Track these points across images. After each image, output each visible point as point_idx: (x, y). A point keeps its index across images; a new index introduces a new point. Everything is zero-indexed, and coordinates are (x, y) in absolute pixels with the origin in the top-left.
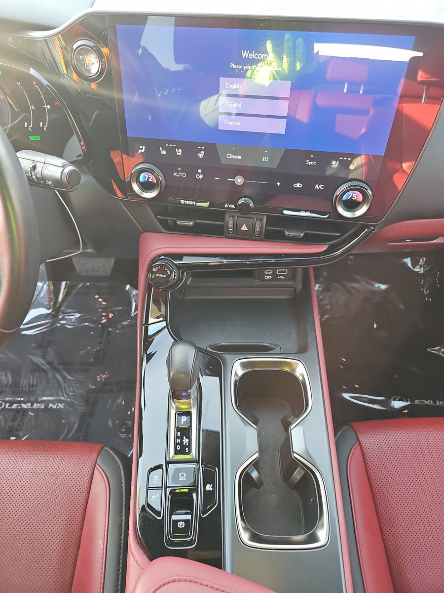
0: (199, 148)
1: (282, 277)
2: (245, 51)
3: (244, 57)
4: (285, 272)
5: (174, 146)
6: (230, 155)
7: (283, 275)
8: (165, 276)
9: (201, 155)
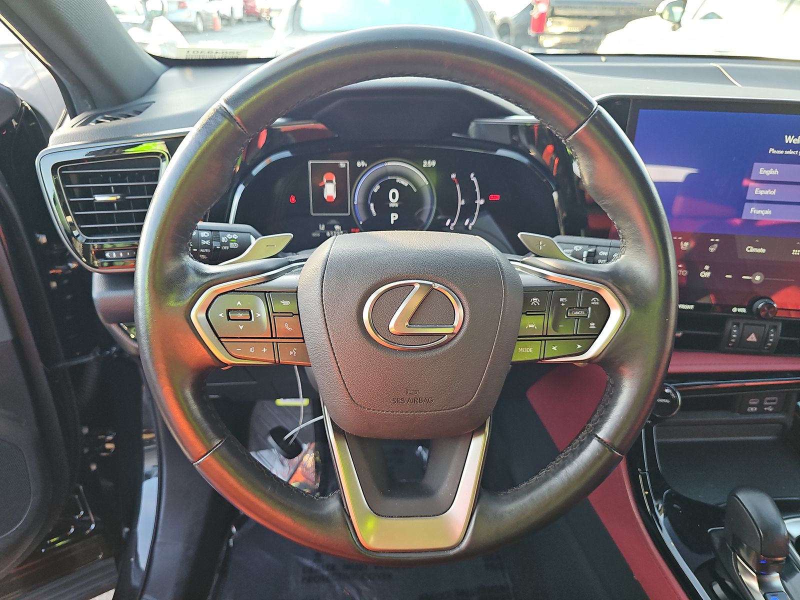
0: (712, 240)
1: (770, 409)
2: (790, 136)
3: (787, 142)
4: (774, 401)
5: (680, 238)
6: (751, 248)
7: (773, 406)
8: (668, 401)
9: (712, 249)
